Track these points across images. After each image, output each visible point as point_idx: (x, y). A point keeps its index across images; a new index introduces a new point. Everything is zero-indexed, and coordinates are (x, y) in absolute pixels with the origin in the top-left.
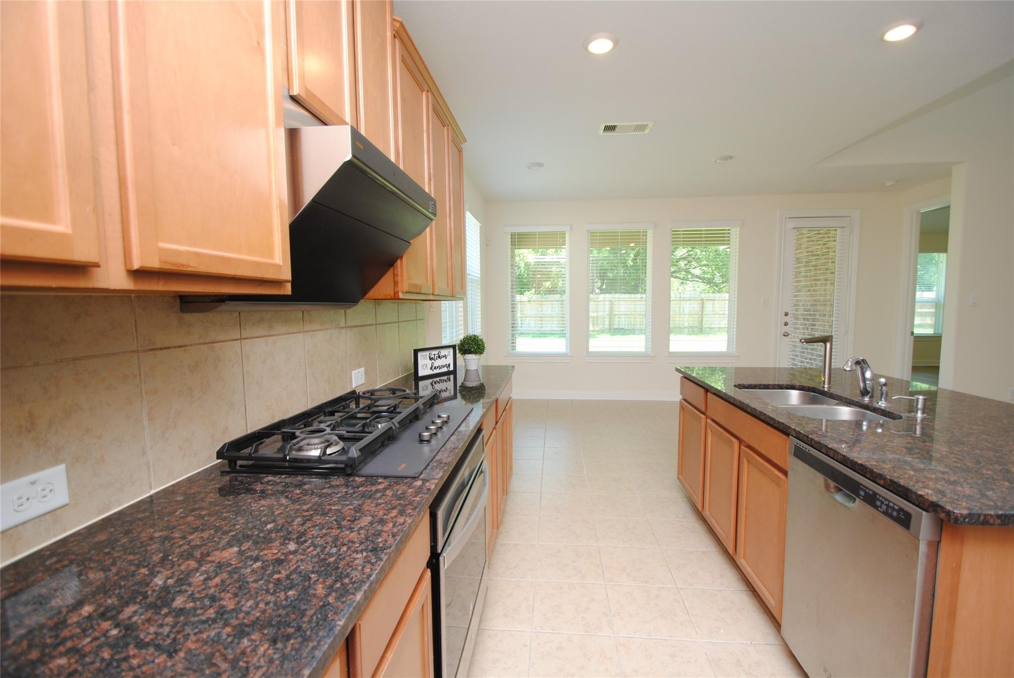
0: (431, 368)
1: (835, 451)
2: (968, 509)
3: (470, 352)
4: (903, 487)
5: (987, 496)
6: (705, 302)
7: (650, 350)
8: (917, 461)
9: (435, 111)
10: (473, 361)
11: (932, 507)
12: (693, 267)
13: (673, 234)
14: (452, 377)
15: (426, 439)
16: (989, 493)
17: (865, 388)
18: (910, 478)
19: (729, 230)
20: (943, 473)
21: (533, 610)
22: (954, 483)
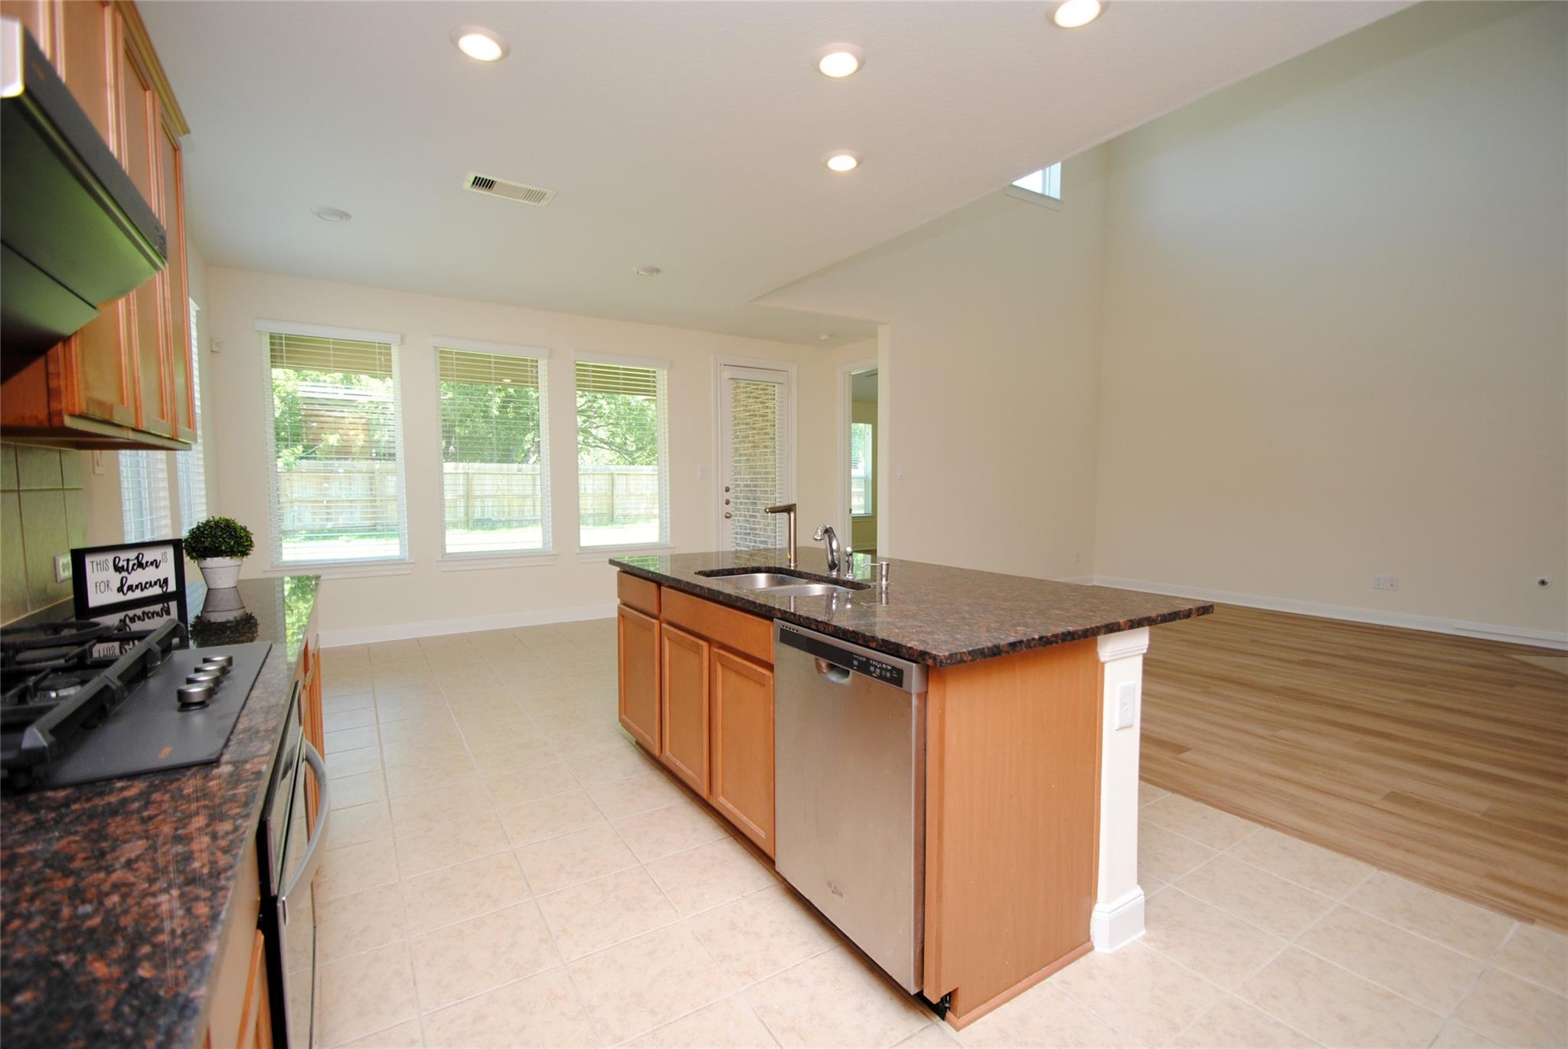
0: (120, 590)
1: (826, 624)
2: (948, 650)
3: (218, 553)
4: (894, 643)
5: (957, 639)
6: (616, 477)
7: (551, 545)
8: (897, 620)
9: (129, 54)
10: (224, 570)
11: (919, 657)
12: (595, 425)
13: (578, 370)
14: (173, 606)
15: (196, 699)
16: (958, 636)
17: (833, 561)
18: (897, 635)
19: (654, 372)
20: (920, 627)
21: (415, 984)
22: (931, 633)
